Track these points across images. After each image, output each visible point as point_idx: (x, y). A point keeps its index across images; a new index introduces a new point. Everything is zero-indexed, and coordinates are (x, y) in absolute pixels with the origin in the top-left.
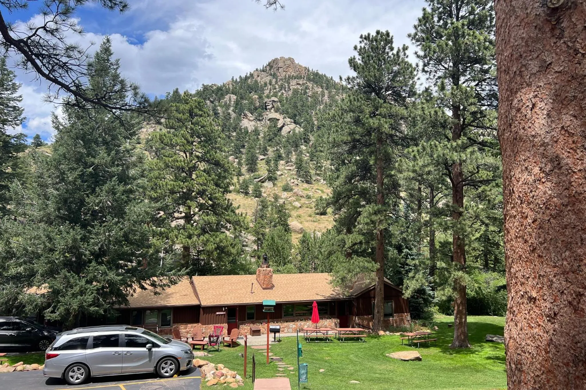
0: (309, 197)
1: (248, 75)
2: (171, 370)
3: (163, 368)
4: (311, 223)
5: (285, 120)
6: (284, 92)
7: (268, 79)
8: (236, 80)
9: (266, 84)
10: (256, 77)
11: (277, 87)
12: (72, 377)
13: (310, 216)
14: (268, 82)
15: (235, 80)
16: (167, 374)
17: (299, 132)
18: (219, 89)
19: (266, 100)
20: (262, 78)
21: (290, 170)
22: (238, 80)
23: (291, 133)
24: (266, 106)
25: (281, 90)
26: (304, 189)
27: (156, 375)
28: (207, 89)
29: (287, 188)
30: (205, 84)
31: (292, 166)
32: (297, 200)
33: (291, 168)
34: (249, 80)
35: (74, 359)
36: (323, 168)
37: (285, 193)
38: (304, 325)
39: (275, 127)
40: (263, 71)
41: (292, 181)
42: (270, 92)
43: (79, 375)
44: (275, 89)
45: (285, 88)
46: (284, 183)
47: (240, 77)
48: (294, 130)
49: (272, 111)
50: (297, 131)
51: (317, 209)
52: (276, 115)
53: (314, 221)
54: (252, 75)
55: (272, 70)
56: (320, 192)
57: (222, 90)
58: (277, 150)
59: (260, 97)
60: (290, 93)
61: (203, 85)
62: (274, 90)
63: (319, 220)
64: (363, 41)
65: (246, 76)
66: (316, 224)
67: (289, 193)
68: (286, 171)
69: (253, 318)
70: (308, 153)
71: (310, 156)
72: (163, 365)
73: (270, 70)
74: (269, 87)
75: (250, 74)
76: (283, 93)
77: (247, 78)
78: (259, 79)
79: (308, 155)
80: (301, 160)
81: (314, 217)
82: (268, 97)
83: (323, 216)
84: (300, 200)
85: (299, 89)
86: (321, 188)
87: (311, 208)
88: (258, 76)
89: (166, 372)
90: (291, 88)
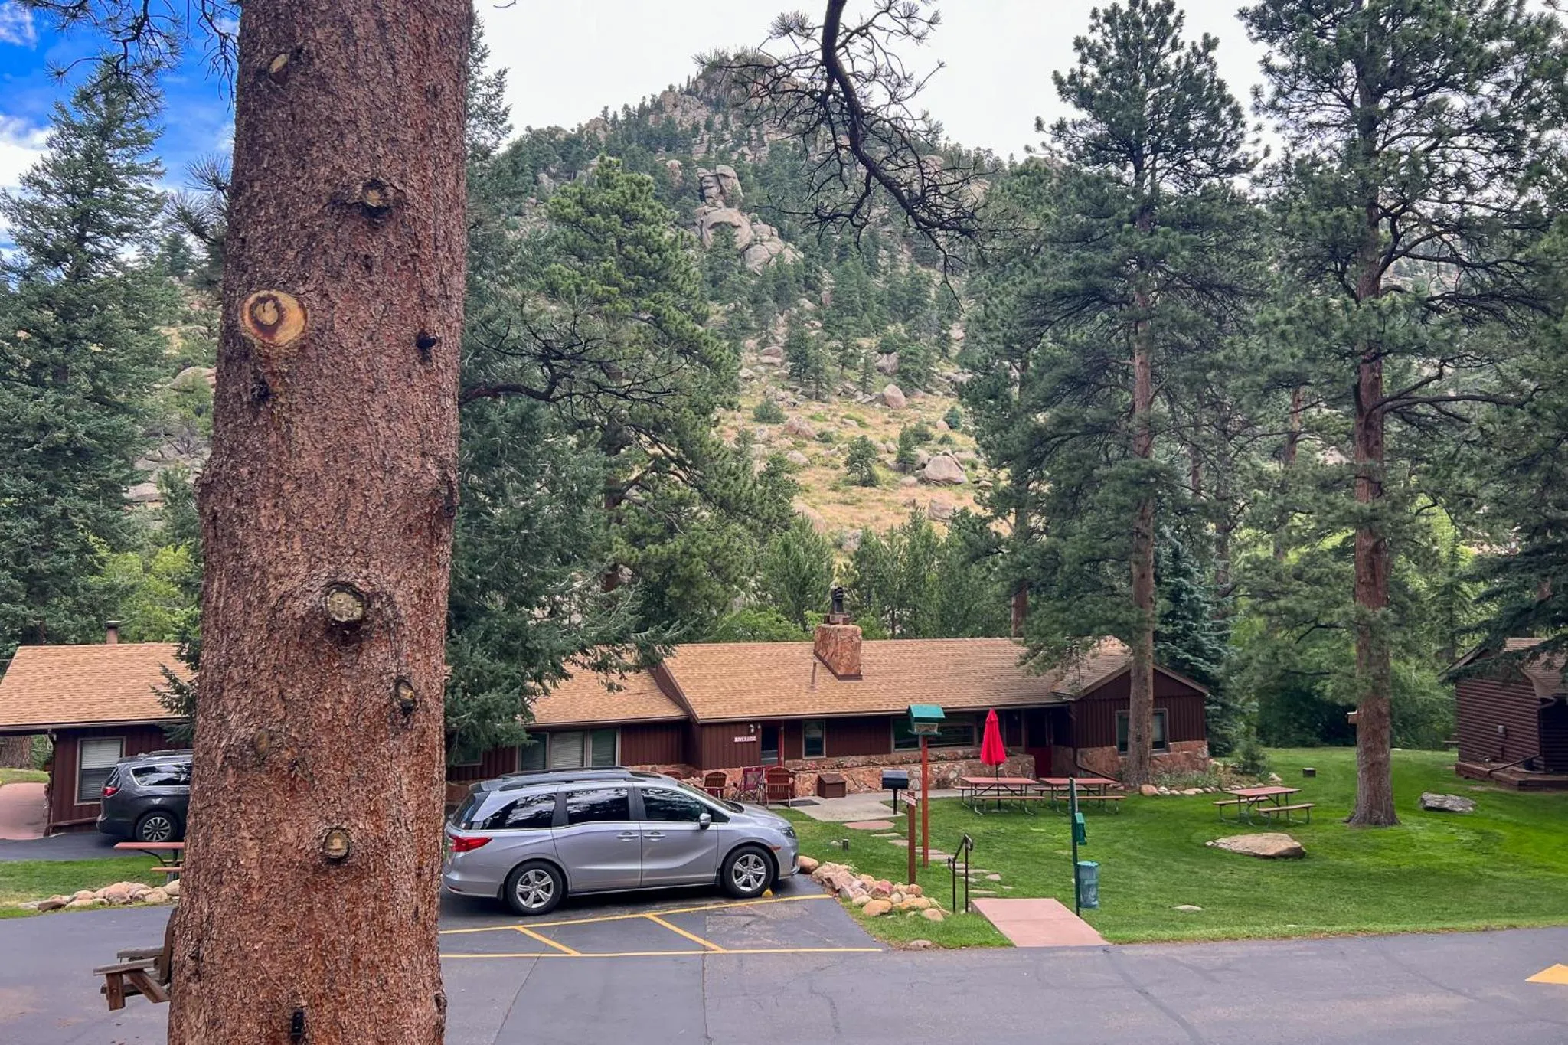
0: (825, 438)
1: (648, 103)
2: (758, 878)
3: (739, 875)
4: (838, 507)
5: (756, 227)
6: (746, 150)
7: (702, 115)
8: (615, 116)
9: (696, 128)
10: (669, 108)
11: (728, 136)
12: (525, 896)
13: (835, 489)
14: (703, 123)
15: (611, 116)
16: (748, 889)
17: (794, 261)
18: (572, 141)
19: (702, 172)
20: (685, 112)
21: (773, 364)
22: (621, 117)
23: (772, 264)
24: (702, 190)
25: (738, 145)
26: (812, 417)
27: (722, 889)
28: (539, 141)
29: (766, 415)
30: (534, 128)
31: (777, 354)
32: (799, 446)
33: (777, 360)
34: (652, 117)
35: (528, 850)
36: (862, 360)
37: (765, 427)
38: (949, 770)
39: (727, 247)
40: (689, 92)
41: (782, 394)
42: (708, 151)
43: (540, 892)
44: (723, 141)
45: (749, 140)
46: (759, 400)
47: (626, 107)
48: (780, 255)
49: (720, 203)
50: (788, 261)
51: (853, 471)
52: (733, 215)
53: (845, 503)
54: (658, 105)
55: (713, 90)
56: (855, 424)
57: (579, 144)
58: (735, 310)
59: (686, 165)
60: (765, 152)
61: (529, 129)
62: (718, 144)
63: (859, 500)
64: (1098, 25)
65: (642, 106)
66: (851, 508)
67: (775, 427)
68: (761, 369)
69: (820, 753)
70: (821, 319)
71: (825, 328)
72: (738, 866)
73: (707, 89)
74: (706, 137)
75: (653, 101)
76: (743, 155)
77: (643, 111)
78: (677, 114)
79: (818, 324)
80: (802, 339)
81: (845, 492)
82: (704, 164)
83: (867, 490)
84: (805, 446)
85: (787, 143)
86: (858, 415)
87: (836, 467)
88: (675, 106)
89: (747, 884)
90: (765, 138)
